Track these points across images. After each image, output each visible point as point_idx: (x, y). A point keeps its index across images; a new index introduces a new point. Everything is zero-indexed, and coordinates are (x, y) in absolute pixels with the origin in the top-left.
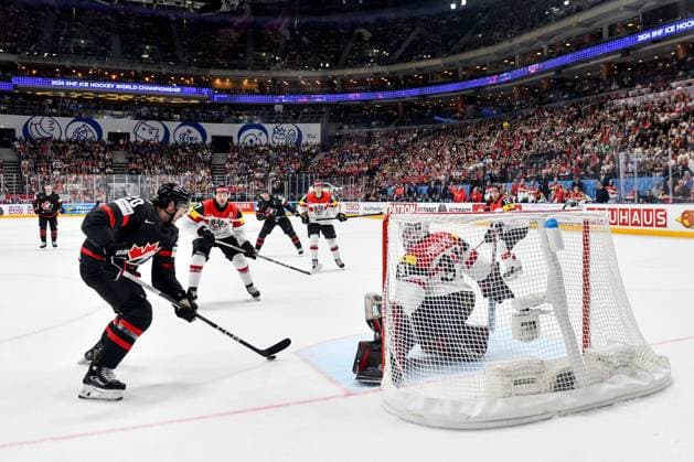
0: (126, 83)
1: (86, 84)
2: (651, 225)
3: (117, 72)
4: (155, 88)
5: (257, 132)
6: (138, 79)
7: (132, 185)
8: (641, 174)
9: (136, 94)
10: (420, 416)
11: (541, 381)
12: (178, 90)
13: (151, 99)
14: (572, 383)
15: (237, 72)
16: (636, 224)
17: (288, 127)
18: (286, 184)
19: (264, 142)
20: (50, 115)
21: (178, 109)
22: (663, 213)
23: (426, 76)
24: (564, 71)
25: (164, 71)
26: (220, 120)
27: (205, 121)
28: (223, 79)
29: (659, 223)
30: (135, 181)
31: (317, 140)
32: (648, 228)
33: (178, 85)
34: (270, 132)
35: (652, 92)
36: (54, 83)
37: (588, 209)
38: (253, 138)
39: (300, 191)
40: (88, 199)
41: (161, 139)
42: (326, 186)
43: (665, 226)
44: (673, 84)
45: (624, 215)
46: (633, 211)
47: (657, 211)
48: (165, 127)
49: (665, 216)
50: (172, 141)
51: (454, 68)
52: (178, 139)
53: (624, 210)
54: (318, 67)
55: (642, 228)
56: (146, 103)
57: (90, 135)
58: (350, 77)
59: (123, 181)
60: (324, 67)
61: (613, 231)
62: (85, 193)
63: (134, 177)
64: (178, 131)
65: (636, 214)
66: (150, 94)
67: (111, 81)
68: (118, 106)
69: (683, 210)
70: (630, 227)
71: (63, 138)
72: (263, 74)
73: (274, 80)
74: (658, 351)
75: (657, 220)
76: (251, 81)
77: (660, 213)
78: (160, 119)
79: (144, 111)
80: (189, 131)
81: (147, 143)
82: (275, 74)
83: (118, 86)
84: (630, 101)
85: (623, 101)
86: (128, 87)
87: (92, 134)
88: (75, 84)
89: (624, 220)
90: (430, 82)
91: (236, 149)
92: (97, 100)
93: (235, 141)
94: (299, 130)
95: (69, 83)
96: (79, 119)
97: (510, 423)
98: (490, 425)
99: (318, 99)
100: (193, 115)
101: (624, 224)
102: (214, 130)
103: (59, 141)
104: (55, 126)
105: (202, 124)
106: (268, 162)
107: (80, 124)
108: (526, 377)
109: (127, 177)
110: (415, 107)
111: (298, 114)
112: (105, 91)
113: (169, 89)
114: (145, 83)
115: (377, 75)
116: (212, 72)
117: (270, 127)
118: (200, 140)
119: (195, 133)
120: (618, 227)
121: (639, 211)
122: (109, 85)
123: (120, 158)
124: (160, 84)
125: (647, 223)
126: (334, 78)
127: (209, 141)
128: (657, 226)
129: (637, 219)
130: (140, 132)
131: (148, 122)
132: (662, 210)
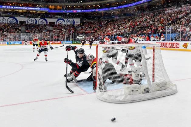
0: (24, 7)
1: (13, 7)
2: (175, 47)
3: (21, 4)
4: (33, 8)
5: (62, 21)
6: (27, 6)
7: (27, 36)
8: (172, 33)
9: (27, 10)
10: (106, 99)
11: (139, 91)
12: (39, 9)
13: (32, 12)
14: (149, 91)
15: (56, 4)
16: (170, 47)
17: (71, 20)
18: (70, 36)
19: (64, 24)
20: (2, 16)
21: (39, 14)
22: (178, 44)
23: (110, 4)
24: (150, 2)
25: (35, 3)
26: (51, 18)
27: (47, 18)
28: (52, 6)
29: (177, 47)
30: (28, 35)
31: (79, 23)
32: (174, 48)
33: (39, 8)
34: (66, 21)
35: (176, 8)
36: (3, 7)
37: (156, 43)
38: (61, 23)
39: (74, 38)
40: (14, 40)
41: (34, 23)
42: (82, 36)
43: (179, 48)
44: (183, 6)
45: (167, 44)
46: (169, 43)
47: (177, 43)
48: (36, 20)
49: (179, 45)
50: (38, 24)
51: (118, 2)
52: (39, 23)
53: (167, 43)
54: (79, 2)
55: (172, 48)
56: (30, 13)
57: (14, 22)
58: (88, 5)
59: (24, 35)
60: (81, 2)
61: (161, 49)
62: (14, 39)
63: (27, 34)
64: (39, 21)
65: (170, 44)
66: (31, 10)
67: (20, 6)
68: (22, 13)
69: (184, 43)
70: (168, 48)
71: (7, 23)
72: (63, 4)
73: (66, 6)
74: (174, 83)
75: (176, 46)
76: (60, 6)
77: (177, 44)
78: (34, 17)
79: (30, 15)
80: (43, 21)
81: (30, 24)
82: (67, 4)
83: (22, 8)
84: (170, 11)
85: (167, 11)
86: (25, 8)
87: (15, 22)
88: (9, 7)
89: (167, 46)
90: (111, 6)
91: (56, 26)
92: (16, 12)
93: (56, 24)
94: (74, 20)
95: (7, 7)
96: (11, 17)
97: (131, 102)
98: (126, 102)
99: (79, 11)
100: (44, 16)
101: (167, 47)
102: (49, 20)
103: (5, 24)
104: (4, 19)
105: (46, 19)
106: (65, 30)
107: (11, 19)
108: (135, 89)
109: (25, 34)
110: (107, 13)
111: (73, 16)
112: (18, 9)
113: (37, 9)
114: (30, 7)
115: (96, 4)
116: (49, 4)
117: (65, 20)
118: (46, 23)
119: (44, 21)
120: (165, 48)
121: (171, 43)
122: (19, 8)
123: (23, 28)
124: (34, 7)
125: (173, 47)
126: (84, 5)
127: (48, 23)
128: (176, 48)
129: (171, 46)
130: (28, 21)
131: (31, 18)
132: (178, 43)
